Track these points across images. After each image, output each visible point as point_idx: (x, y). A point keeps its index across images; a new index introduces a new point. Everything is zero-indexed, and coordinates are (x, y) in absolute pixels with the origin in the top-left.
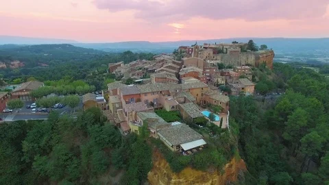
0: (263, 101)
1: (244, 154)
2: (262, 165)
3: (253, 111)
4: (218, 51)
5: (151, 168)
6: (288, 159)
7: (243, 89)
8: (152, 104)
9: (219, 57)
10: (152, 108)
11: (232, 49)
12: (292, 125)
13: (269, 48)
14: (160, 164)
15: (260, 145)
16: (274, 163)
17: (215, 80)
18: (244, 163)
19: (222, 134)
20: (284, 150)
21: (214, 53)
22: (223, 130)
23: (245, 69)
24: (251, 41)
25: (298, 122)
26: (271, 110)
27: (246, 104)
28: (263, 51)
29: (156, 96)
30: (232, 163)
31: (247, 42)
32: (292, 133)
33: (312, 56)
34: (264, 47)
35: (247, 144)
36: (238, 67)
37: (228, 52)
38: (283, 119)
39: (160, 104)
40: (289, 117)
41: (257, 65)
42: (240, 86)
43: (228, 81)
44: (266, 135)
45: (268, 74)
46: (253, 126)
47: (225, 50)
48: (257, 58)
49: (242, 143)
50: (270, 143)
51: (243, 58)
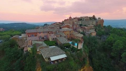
0: (100, 39)
1: (92, 63)
2: (101, 69)
3: (95, 43)
4: (80, 19)
6: (115, 66)
7: (91, 33)
8: (43, 38)
9: (80, 22)
10: (43, 40)
12: (116, 48)
13: (101, 19)
15: (100, 59)
16: (108, 68)
17: (78, 30)
18: (92, 68)
19: (78, 52)
20: (113, 61)
21: (78, 20)
22: (79, 50)
23: (92, 26)
24: (94, 16)
25: (119, 47)
26: (104, 43)
27: (92, 40)
29: (46, 34)
30: (84, 68)
32: (116, 53)
33: (118, 26)
34: (99, 18)
35: (94, 59)
36: (89, 26)
37: (84, 20)
38: (110, 46)
39: (48, 38)
40: (113, 44)
41: (97, 25)
42: (89, 33)
43: (84, 31)
44: (102, 54)
45: (102, 29)
46: (96, 50)
47: (83, 19)
48: (97, 22)
49: (90, 58)
50: (105, 58)
51: (91, 22)
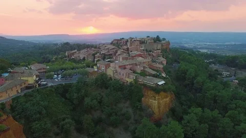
4: (142, 42)
5: (143, 96)
9: (143, 45)
11: (149, 41)
13: (167, 40)
14: (148, 93)
21: (140, 43)
23: (158, 52)
24: (158, 36)
28: (164, 42)
31: (156, 37)
33: (181, 43)
34: (164, 39)
36: (154, 51)
47: (146, 42)
48: (162, 46)
51: (155, 46)
